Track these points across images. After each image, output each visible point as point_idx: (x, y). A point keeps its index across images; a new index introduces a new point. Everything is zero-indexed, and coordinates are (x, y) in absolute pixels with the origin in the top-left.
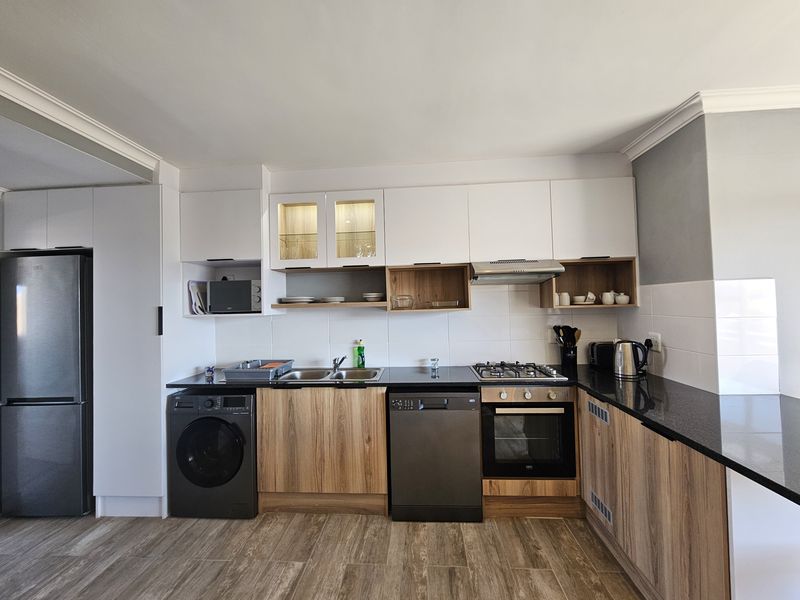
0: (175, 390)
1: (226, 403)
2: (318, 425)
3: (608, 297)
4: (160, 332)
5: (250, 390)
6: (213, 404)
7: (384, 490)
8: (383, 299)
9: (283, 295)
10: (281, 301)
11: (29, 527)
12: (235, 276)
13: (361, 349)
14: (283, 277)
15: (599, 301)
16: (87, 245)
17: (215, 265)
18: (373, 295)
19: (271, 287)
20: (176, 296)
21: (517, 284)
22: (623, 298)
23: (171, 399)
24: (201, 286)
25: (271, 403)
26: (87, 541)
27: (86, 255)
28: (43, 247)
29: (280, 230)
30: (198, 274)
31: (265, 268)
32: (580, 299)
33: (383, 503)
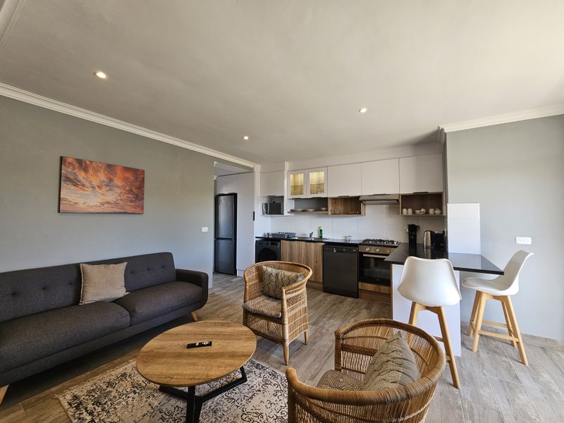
0: (258, 239)
1: (272, 244)
2: (300, 255)
3: (431, 211)
4: (254, 220)
5: (279, 240)
6: (268, 244)
7: (321, 281)
8: (327, 210)
9: (293, 208)
10: (292, 211)
11: (221, 275)
12: (277, 201)
13: (321, 231)
14: (294, 202)
15: (427, 212)
16: (236, 192)
17: (271, 198)
18: (324, 209)
19: (288, 206)
20: (259, 209)
21: (390, 204)
22: (438, 212)
23: (257, 241)
24: (266, 205)
25: (285, 245)
26: (234, 280)
27: (235, 195)
28: (226, 193)
29: (291, 184)
30: (265, 201)
31: (285, 199)
32: (418, 212)
33: (321, 286)
